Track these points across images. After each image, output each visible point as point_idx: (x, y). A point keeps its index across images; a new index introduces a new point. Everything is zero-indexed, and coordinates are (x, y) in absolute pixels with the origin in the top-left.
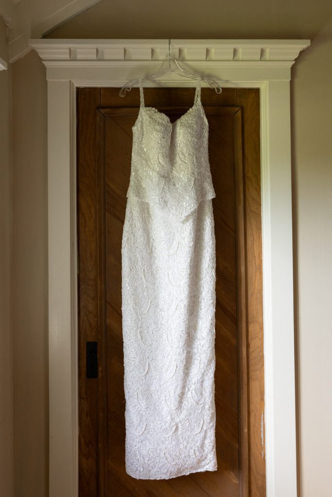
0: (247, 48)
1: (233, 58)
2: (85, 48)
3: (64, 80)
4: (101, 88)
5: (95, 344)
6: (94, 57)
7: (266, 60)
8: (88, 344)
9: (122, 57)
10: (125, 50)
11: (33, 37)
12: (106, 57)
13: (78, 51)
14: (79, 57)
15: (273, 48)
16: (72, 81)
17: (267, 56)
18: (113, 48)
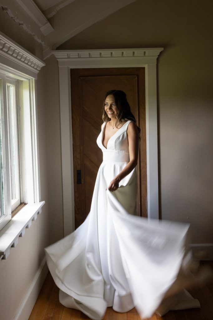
0: (139, 52)
1: (133, 55)
2: (73, 54)
3: (65, 66)
4: (80, 69)
5: (80, 171)
6: (77, 57)
7: (146, 56)
8: (78, 171)
9: (88, 56)
10: (89, 54)
11: (53, 50)
12: (82, 56)
13: (71, 54)
14: (71, 57)
15: (149, 51)
16: (69, 66)
17: (147, 54)
18: (84, 53)
